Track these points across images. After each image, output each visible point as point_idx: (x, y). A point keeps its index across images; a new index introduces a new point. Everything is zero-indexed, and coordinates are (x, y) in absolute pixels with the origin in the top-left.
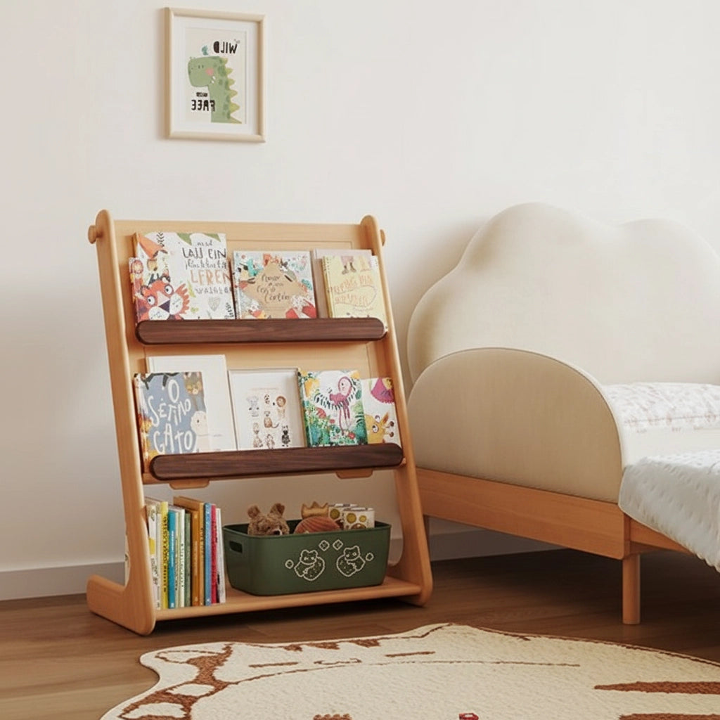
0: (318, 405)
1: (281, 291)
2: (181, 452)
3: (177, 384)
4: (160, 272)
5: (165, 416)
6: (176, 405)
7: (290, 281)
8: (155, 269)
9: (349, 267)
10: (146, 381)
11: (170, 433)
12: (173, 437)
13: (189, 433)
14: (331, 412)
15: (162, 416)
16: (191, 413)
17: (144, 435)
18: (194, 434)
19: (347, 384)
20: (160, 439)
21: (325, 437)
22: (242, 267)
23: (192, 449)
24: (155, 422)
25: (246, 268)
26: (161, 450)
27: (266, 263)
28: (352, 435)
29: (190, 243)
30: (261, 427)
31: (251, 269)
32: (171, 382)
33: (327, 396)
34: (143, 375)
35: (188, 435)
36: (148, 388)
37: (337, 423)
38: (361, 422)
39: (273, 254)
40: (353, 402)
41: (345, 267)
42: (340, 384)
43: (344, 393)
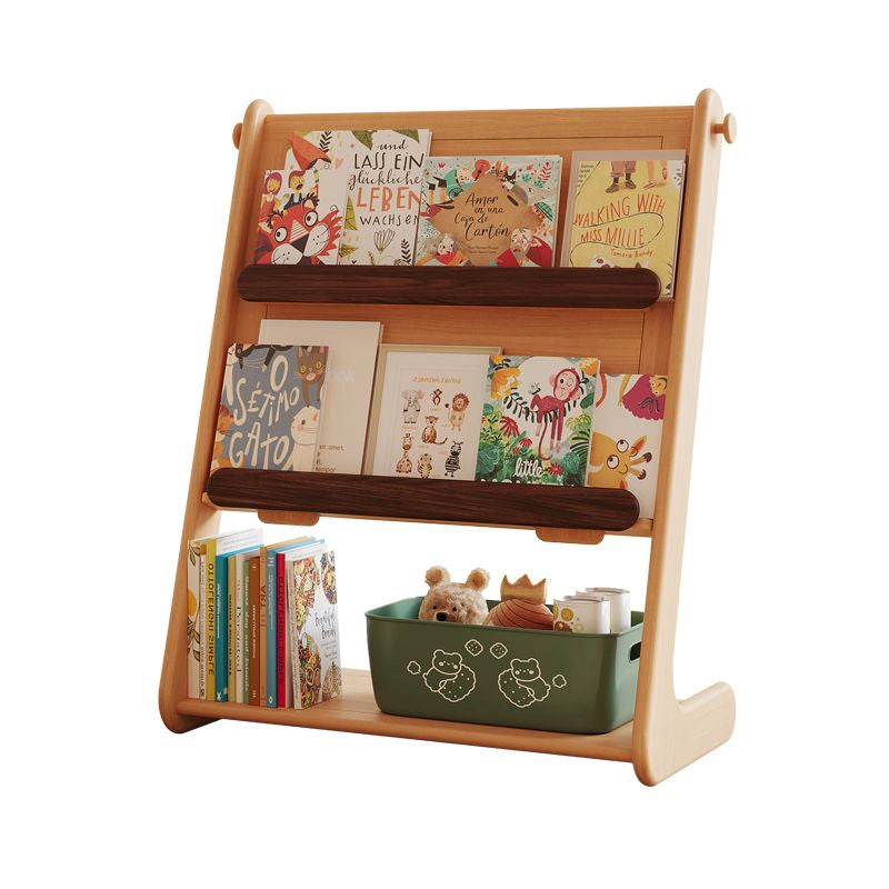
0: (508, 413)
1: (497, 220)
2: (266, 467)
3: (286, 364)
4: (305, 191)
5: (256, 409)
6: (276, 394)
7: (516, 204)
8: (300, 187)
9: (622, 180)
10: (241, 355)
11: (257, 438)
12: (260, 442)
13: (285, 439)
14: (528, 427)
15: (251, 410)
16: (295, 410)
17: (219, 437)
18: (292, 442)
19: (570, 380)
20: (240, 445)
21: (505, 470)
22: (437, 183)
23: (285, 461)
24: (239, 418)
25: (443, 183)
26: (237, 460)
27: (478, 174)
28: (556, 469)
29: (370, 145)
30: (417, 442)
31: (451, 185)
32: (280, 359)
33: (529, 399)
34: (239, 346)
35: (283, 443)
36: (241, 366)
37: (534, 447)
38: (581, 448)
39: (492, 160)
40: (574, 412)
41: (616, 180)
42: (556, 381)
43: (561, 395)
